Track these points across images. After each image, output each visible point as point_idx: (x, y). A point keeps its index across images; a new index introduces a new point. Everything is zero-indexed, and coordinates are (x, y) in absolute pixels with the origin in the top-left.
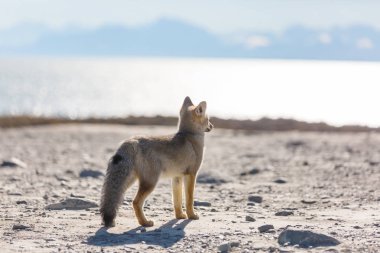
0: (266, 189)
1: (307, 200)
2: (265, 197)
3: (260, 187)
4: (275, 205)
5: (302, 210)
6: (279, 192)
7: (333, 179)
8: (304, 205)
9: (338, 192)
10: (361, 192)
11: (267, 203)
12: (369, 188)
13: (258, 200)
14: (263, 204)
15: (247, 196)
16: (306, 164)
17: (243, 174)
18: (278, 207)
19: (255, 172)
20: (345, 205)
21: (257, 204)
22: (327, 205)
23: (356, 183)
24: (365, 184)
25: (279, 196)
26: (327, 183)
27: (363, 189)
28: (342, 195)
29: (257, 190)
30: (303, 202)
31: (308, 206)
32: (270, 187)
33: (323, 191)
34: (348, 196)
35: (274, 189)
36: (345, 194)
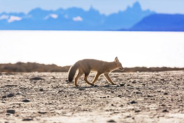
0: (18, 106)
1: (42, 111)
2: (17, 110)
3: (14, 104)
4: (22, 115)
5: (38, 118)
6: (25, 107)
7: (57, 99)
8: (40, 114)
9: (60, 106)
10: (73, 106)
11: (18, 114)
12: (79, 103)
13: (13, 112)
14: (15, 114)
15: (6, 110)
16: (41, 90)
17: (4, 97)
18: (24, 116)
19: (11, 96)
20: (64, 114)
21: (12, 114)
22: (53, 114)
23: (71, 101)
24: (77, 101)
25: (25, 109)
26: (54, 101)
27: (75, 104)
28: (62, 108)
29: (12, 106)
30: (39, 112)
31: (42, 115)
32: (20, 104)
33: (51, 106)
34: (66, 108)
35: (22, 105)
36: (64, 107)
